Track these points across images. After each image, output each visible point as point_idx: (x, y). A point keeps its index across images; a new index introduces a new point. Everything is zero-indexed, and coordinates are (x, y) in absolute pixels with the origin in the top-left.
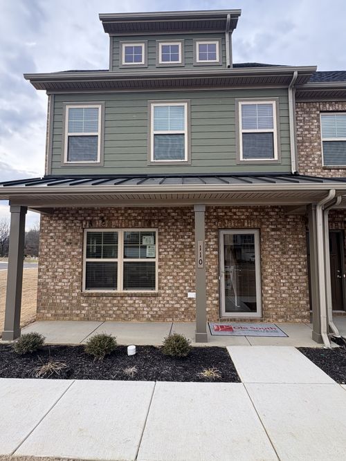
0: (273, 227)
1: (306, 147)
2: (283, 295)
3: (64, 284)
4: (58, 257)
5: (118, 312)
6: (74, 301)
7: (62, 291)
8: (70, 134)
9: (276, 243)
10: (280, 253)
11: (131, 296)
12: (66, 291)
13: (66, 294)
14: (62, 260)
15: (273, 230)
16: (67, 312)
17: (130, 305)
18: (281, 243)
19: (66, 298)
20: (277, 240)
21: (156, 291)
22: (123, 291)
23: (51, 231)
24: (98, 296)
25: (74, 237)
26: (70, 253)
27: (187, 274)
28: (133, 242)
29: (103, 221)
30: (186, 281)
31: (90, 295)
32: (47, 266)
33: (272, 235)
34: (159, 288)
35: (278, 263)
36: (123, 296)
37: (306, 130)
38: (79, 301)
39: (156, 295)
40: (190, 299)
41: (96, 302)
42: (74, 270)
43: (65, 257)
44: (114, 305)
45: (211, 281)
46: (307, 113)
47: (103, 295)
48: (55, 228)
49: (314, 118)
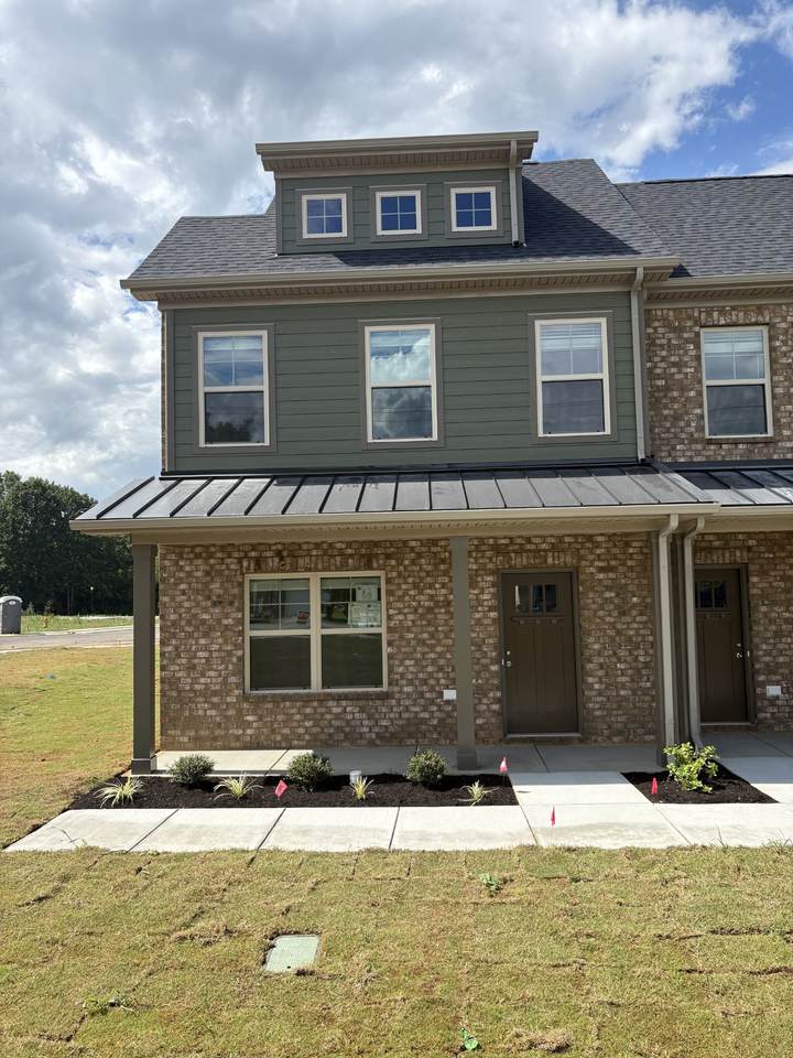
0: (601, 564)
1: (674, 400)
2: (622, 693)
3: (211, 679)
4: (197, 628)
5: (315, 730)
6: (231, 712)
7: (207, 693)
8: (209, 390)
9: (608, 595)
10: (615, 613)
11: (339, 698)
12: (215, 693)
13: (215, 700)
14: (206, 635)
15: (601, 570)
16: (217, 732)
17: (337, 717)
18: (618, 595)
19: (214, 706)
20: (608, 588)
21: (385, 688)
22: (320, 691)
23: (181, 581)
24: (275, 700)
25: (226, 590)
26: (219, 621)
27: (441, 655)
28: (337, 604)
29: (282, 559)
30: (441, 669)
31: (260, 699)
32: (177, 648)
33: (600, 580)
34: (390, 684)
35: (611, 633)
36: (322, 699)
38: (240, 711)
39: (385, 696)
40: (448, 702)
41: (271, 712)
42: (230, 654)
43: (211, 629)
44: (306, 717)
45: (486, 668)
47: (285, 698)
48: (189, 574)
49: (688, 341)
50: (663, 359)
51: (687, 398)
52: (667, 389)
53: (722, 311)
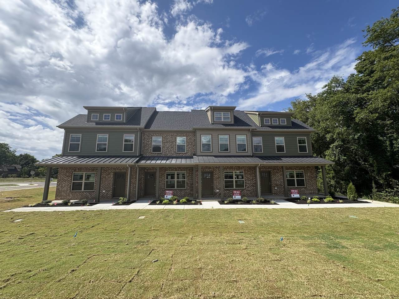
1: (147, 147)
3: (65, 189)
4: (64, 181)
5: (81, 197)
6: (68, 194)
7: (64, 191)
8: (71, 143)
11: (86, 192)
12: (65, 191)
13: (65, 192)
14: (65, 182)
16: (65, 197)
17: (85, 195)
19: (65, 193)
21: (94, 190)
22: (83, 191)
23: (62, 173)
24: (75, 192)
25: (69, 175)
26: (67, 179)
27: (103, 185)
28: (88, 177)
29: (79, 170)
30: (103, 187)
31: (73, 192)
32: (60, 184)
36: (83, 192)
37: (148, 141)
38: (69, 194)
39: (94, 192)
40: (103, 192)
41: (74, 194)
42: (68, 184)
43: (66, 181)
44: (80, 195)
45: (110, 187)
46: (148, 136)
47: (77, 192)
48: (63, 172)
49: (150, 138)
50: (146, 141)
51: (149, 147)
52: (146, 145)
53: (155, 134)
